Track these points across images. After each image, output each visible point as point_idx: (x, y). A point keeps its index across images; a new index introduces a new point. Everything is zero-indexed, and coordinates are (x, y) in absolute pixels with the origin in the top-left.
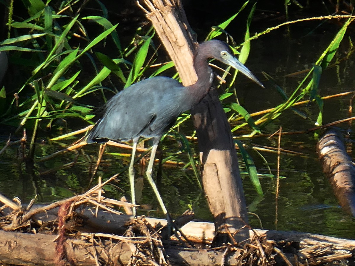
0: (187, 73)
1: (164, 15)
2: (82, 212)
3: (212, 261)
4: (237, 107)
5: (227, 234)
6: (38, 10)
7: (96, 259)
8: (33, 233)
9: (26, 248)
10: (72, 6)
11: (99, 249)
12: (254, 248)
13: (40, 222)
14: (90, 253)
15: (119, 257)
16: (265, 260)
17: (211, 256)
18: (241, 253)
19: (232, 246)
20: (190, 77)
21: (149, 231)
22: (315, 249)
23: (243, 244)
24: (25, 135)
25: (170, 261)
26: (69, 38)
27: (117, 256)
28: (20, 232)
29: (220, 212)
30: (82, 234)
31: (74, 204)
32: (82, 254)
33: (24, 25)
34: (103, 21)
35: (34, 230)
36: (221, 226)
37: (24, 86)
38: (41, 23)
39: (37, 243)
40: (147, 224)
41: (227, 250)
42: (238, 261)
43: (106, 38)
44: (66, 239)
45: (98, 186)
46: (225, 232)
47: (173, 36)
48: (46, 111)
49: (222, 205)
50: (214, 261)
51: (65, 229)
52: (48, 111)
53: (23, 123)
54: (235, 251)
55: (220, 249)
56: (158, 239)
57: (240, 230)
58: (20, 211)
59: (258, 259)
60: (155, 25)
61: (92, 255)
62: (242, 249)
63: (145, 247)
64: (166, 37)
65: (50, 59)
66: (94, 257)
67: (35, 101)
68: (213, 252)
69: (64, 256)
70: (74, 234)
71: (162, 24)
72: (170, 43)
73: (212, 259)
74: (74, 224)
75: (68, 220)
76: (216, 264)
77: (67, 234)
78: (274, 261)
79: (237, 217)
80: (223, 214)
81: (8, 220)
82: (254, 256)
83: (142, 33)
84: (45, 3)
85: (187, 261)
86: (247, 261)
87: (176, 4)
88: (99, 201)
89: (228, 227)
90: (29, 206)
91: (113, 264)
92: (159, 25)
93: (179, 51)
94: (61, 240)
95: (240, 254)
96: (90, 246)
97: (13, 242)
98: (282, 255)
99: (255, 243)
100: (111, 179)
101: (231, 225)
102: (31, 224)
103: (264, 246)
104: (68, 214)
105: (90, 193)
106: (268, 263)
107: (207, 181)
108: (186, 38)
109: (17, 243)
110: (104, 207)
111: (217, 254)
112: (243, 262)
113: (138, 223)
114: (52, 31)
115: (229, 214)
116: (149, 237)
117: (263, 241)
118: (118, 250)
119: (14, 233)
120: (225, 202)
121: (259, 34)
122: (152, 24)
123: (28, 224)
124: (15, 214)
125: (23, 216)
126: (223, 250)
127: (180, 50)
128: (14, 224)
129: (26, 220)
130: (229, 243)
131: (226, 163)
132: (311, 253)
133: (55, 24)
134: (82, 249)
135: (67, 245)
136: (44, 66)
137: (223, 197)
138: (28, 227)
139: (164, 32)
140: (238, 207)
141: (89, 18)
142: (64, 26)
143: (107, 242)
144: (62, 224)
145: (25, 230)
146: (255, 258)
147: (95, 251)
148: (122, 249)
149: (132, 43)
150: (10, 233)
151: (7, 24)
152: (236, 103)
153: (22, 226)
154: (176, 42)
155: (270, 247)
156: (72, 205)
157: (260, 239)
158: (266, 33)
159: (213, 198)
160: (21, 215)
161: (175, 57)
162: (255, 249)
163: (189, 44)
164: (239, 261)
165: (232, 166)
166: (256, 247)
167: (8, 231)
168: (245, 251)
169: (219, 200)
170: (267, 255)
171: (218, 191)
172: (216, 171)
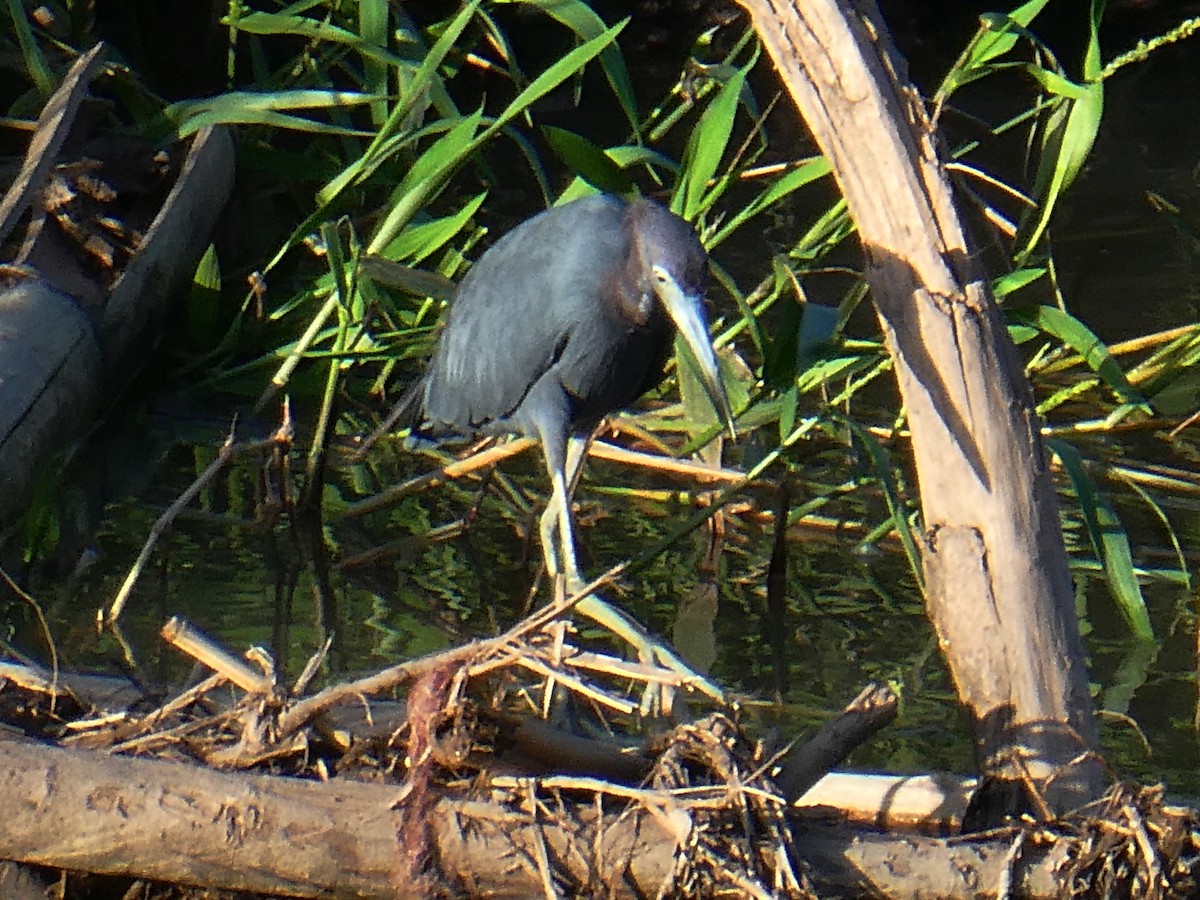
0: (878, 201)
3: (966, 880)
4: (1057, 319)
5: (1021, 783)
7: (545, 873)
8: (317, 777)
9: (290, 831)
11: (560, 836)
12: (1117, 833)
13: (342, 738)
14: (523, 851)
15: (628, 865)
16: (1158, 880)
17: (960, 864)
18: (1072, 853)
19: (1035, 828)
20: (887, 214)
21: (735, 769)
23: (1077, 821)
24: (287, 420)
25: (811, 881)
26: (451, 72)
27: (620, 863)
28: (270, 773)
29: (997, 703)
30: (496, 782)
31: (467, 672)
32: (494, 855)
33: (286, 22)
34: (573, 13)
35: (322, 767)
36: (1000, 755)
37: (284, 249)
38: (346, 15)
39: (330, 812)
40: (729, 744)
41: (1018, 841)
42: (1058, 883)
43: (582, 73)
44: (437, 801)
45: (554, 608)
46: (1011, 777)
47: (826, 65)
48: (366, 336)
49: (1003, 676)
50: (971, 882)
51: (433, 764)
52: (373, 334)
53: (280, 378)
54: (1047, 845)
55: (994, 838)
57: (1068, 770)
58: (271, 698)
59: (1132, 873)
60: (762, 24)
61: (532, 859)
62: (1073, 839)
63: (721, 830)
64: (802, 66)
65: (382, 149)
66: (536, 865)
67: (326, 297)
68: (968, 849)
69: (431, 860)
70: (464, 783)
71: (785, 21)
72: (816, 89)
73: (966, 875)
74: (464, 746)
75: (443, 729)
76: (980, 890)
77: (439, 778)
78: (1190, 882)
79: (1055, 723)
80: (1007, 711)
81: (227, 731)
82: (1116, 864)
83: (713, 55)
85: (876, 881)
86: (1093, 882)
88: (556, 663)
89: (1022, 760)
90: (302, 681)
91: (607, 890)
92: (776, 26)
93: (847, 119)
94: (417, 803)
95: (1067, 858)
96: (525, 824)
97: (243, 809)
99: (1123, 816)
100: (599, 581)
101: (1033, 752)
102: (311, 743)
103: (1153, 826)
104: (444, 705)
105: (523, 631)
106: (1166, 889)
107: (949, 590)
108: (873, 71)
109: (257, 814)
110: (574, 683)
111: (983, 857)
112: (1077, 885)
113: (699, 740)
114: (385, 45)
115: (1028, 712)
116: (734, 788)
117: (1153, 811)
118: (625, 842)
119: (249, 777)
120: (1013, 666)
121: (1153, 44)
122: (750, 20)
123: (301, 744)
124: (251, 710)
125: (282, 716)
126: (1007, 841)
127: (852, 116)
128: (248, 742)
129: (293, 732)
130: (1025, 817)
131: (1018, 526)
133: (397, 20)
134: (493, 836)
135: (439, 822)
136: (358, 175)
137: (1005, 650)
138: (300, 754)
139: (795, 50)
140: (1059, 687)
142: (431, 28)
143: (586, 812)
145: (287, 765)
146: (1122, 871)
147: (542, 842)
148: (638, 834)
149: (675, 90)
150: (236, 777)
151: (226, 20)
152: (1055, 305)
153: (275, 753)
154: (837, 86)
155: (1177, 832)
156: (460, 676)
157: (1138, 803)
158: (1179, 40)
159: (970, 653)
160: (273, 711)
161: (831, 140)
162: (1122, 839)
163: (883, 93)
164: (1062, 881)
165: (1038, 537)
166: (1123, 830)
167: (226, 768)
168: (1087, 846)
169: (991, 661)
170: (1164, 861)
171: (987, 629)
172: (981, 555)
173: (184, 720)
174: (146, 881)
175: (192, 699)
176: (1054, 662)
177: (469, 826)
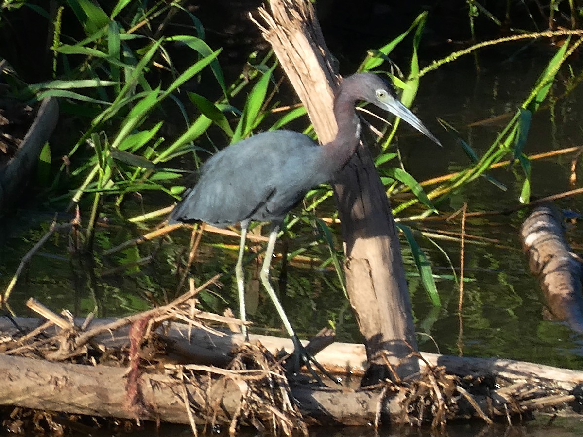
0: (325, 123)
1: (289, 34)
2: (166, 332)
3: (363, 406)
4: (401, 173)
5: (385, 366)
6: (100, 27)
7: (187, 404)
8: (91, 364)
9: (81, 388)
10: (150, 21)
11: (192, 388)
12: (426, 386)
13: (102, 348)
14: (178, 395)
15: (222, 401)
16: (443, 406)
17: (360, 400)
18: (407, 395)
19: (391, 384)
20: (329, 129)
21: (266, 361)
22: (518, 389)
23: (409, 381)
24: (78, 215)
25: (298, 408)
26: (147, 70)
27: (218, 400)
28: (72, 363)
29: (375, 332)
30: (166, 366)
31: (154, 320)
32: (166, 397)
33: (78, 49)
34: (197, 44)
35: (93, 360)
36: (377, 354)
37: (77, 145)
38: (103, 46)
39: (97, 379)
40: (264, 350)
41: (385, 390)
42: (401, 407)
44: (141, 374)
45: (190, 293)
46: (381, 364)
47: (303, 66)
48: (111, 180)
49: (378, 321)
50: (365, 407)
51: (140, 359)
52: (114, 181)
53: (76, 199)
54: (397, 391)
55: (375, 388)
56: (281, 373)
57: (405, 361)
58: (72, 331)
59: (432, 403)
60: (276, 49)
61: (181, 398)
62: (407, 389)
63: (260, 386)
64: (293, 67)
65: (119, 104)
66: (183, 401)
67: (95, 165)
68: (363, 393)
69: (139, 399)
70: (153, 366)
71: (286, 48)
72: (299, 76)
73: (363, 404)
74: (153, 352)
75: (144, 344)
76: (369, 410)
77: (143, 365)
78: (457, 407)
79: (400, 341)
80: (379, 336)
81: (54, 345)
82: (425, 400)
83: (257, 61)
84: (109, 16)
85: (325, 407)
86: (416, 407)
87: (309, 17)
88: (192, 317)
89: (386, 356)
90: (85, 324)
91: (213, 410)
92: (282, 50)
93: (312, 88)
94: (134, 375)
95: (405, 397)
96: (178, 384)
97: (61, 378)
98: (468, 397)
99: (429, 380)
100: (208, 283)
101: (391, 353)
102: (89, 350)
103: (441, 384)
104: (144, 335)
105: (177, 303)
106: (446, 410)
107: (356, 286)
108: (323, 69)
109: (66, 380)
110: (199, 325)
111: (370, 396)
112: (409, 408)
113: (251, 349)
114: (119, 58)
115: (389, 336)
116: (266, 371)
117: (441, 377)
118: (220, 391)
119: (63, 364)
120: (382, 317)
121: (440, 63)
122: (272, 48)
123: (85, 350)
124: (64, 336)
125: (77, 339)
126: (380, 390)
127: (314, 87)
128: (62, 350)
129: (81, 346)
130: (388, 380)
131: (384, 258)
132: (513, 396)
133: (125, 48)
134: (165, 388)
135: (142, 383)
137: (379, 310)
138: (84, 355)
139: (290, 60)
140: (401, 325)
141: (175, 38)
142: (139, 52)
143: (203, 378)
144: (135, 350)
145: (79, 359)
146: (428, 402)
147: (186, 392)
148: (225, 387)
149: (241, 77)
150: (57, 364)
151: (52, 48)
152: (400, 168)
153: (74, 354)
154: (308, 76)
155: (450, 386)
156: (151, 322)
157: (435, 373)
159: (364, 312)
160: (73, 337)
161: (306, 98)
162: (428, 389)
164: (403, 407)
165: (393, 263)
166: (428, 385)
167: (54, 361)
168: (413, 392)
169: (373, 315)
170: (445, 398)
171: (371, 301)
172: (368, 271)
173: (35, 341)
174: (20, 407)
175: (39, 332)
176: (399, 315)
177: (155, 385)
